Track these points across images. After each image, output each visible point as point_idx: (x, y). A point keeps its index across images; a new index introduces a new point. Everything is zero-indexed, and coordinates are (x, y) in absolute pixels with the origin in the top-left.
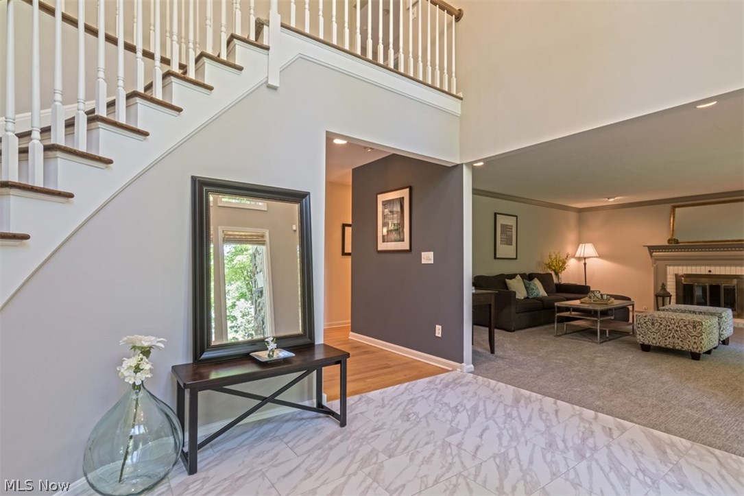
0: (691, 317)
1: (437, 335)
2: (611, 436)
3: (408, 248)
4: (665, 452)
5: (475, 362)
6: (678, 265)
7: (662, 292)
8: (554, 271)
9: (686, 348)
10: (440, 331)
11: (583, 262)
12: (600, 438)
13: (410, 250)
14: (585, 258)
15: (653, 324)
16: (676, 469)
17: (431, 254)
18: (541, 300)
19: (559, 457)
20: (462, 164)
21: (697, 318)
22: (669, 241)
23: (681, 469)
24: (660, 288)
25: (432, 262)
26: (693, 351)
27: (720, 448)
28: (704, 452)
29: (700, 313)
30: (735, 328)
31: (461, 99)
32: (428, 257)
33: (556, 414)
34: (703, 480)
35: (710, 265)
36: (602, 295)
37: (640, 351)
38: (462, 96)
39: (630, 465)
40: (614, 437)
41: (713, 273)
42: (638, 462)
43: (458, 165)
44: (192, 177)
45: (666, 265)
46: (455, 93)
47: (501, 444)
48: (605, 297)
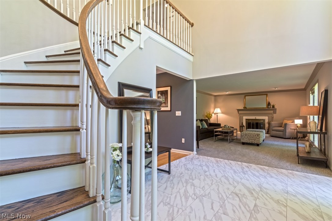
0: (256, 133)
1: (183, 142)
2: (248, 168)
3: (170, 110)
4: (264, 170)
5: (197, 151)
6: (246, 116)
7: (242, 125)
8: (208, 118)
9: (255, 142)
10: (184, 141)
11: (216, 115)
12: (246, 169)
13: (171, 110)
14: (217, 114)
15: (246, 135)
16: (268, 174)
17: (180, 112)
18: (206, 129)
19: (239, 175)
20: (193, 80)
21: (258, 133)
22: (244, 108)
23: (269, 173)
24: (241, 124)
25: (181, 115)
26: (257, 143)
27: (275, 168)
28: (272, 169)
29: (257, 131)
30: (266, 137)
31: (193, 56)
32: (178, 113)
33: (231, 164)
34: (275, 175)
35: (256, 116)
36: (228, 127)
37: (242, 145)
38: (193, 55)
39: (257, 174)
40: (250, 168)
41: (256, 118)
42: (259, 173)
43: (191, 80)
44: (118, 82)
45: (243, 116)
46: (191, 53)
47: (222, 173)
48: (229, 127)
